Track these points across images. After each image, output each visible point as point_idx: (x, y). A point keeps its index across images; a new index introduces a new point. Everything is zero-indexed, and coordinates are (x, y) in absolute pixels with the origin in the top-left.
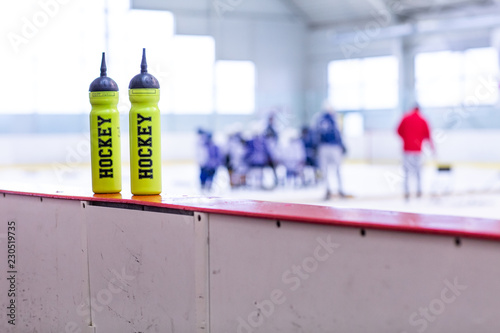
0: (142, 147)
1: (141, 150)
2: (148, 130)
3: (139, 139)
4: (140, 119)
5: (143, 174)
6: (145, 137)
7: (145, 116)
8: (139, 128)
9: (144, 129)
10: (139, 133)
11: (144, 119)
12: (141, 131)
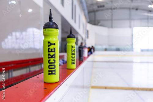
0: (50, 59)
1: (50, 60)
2: (53, 50)
3: (49, 55)
4: (49, 44)
5: (51, 72)
6: (52, 54)
7: (52, 43)
8: (49, 49)
9: (52, 49)
10: (49, 51)
11: (51, 44)
12: (50, 50)
